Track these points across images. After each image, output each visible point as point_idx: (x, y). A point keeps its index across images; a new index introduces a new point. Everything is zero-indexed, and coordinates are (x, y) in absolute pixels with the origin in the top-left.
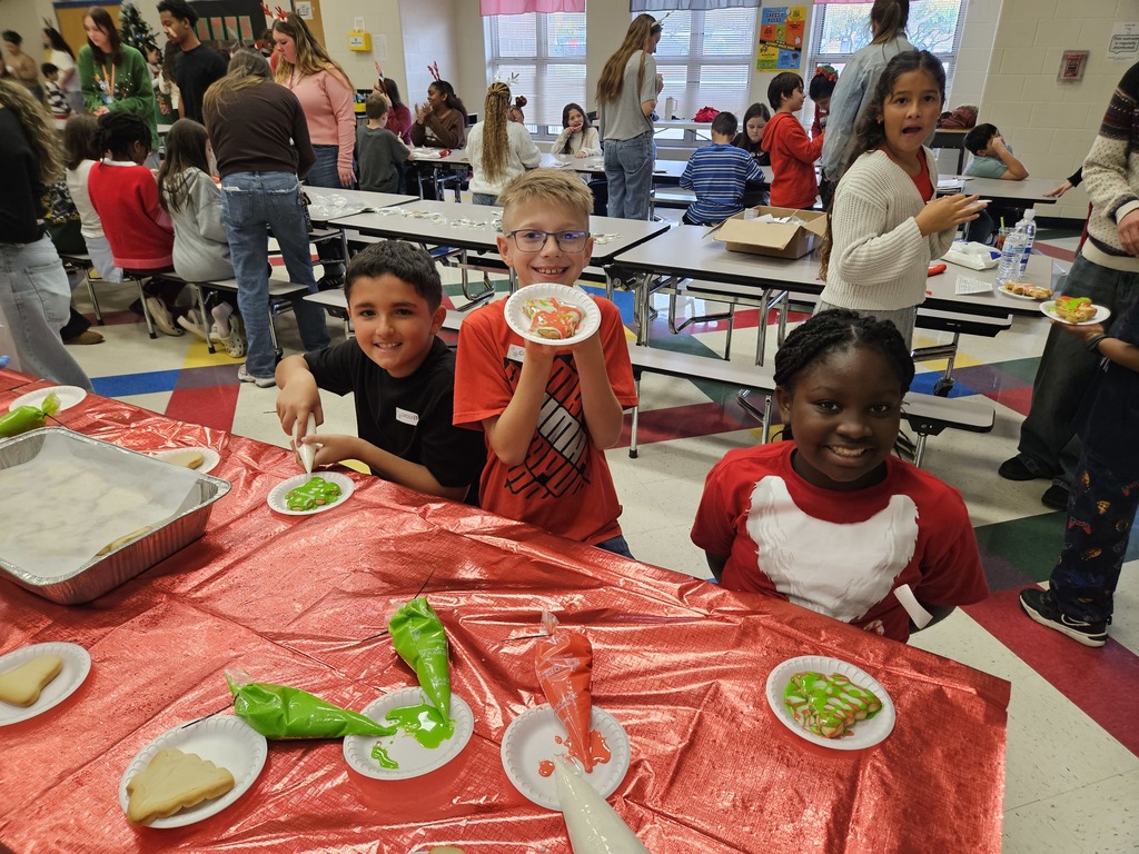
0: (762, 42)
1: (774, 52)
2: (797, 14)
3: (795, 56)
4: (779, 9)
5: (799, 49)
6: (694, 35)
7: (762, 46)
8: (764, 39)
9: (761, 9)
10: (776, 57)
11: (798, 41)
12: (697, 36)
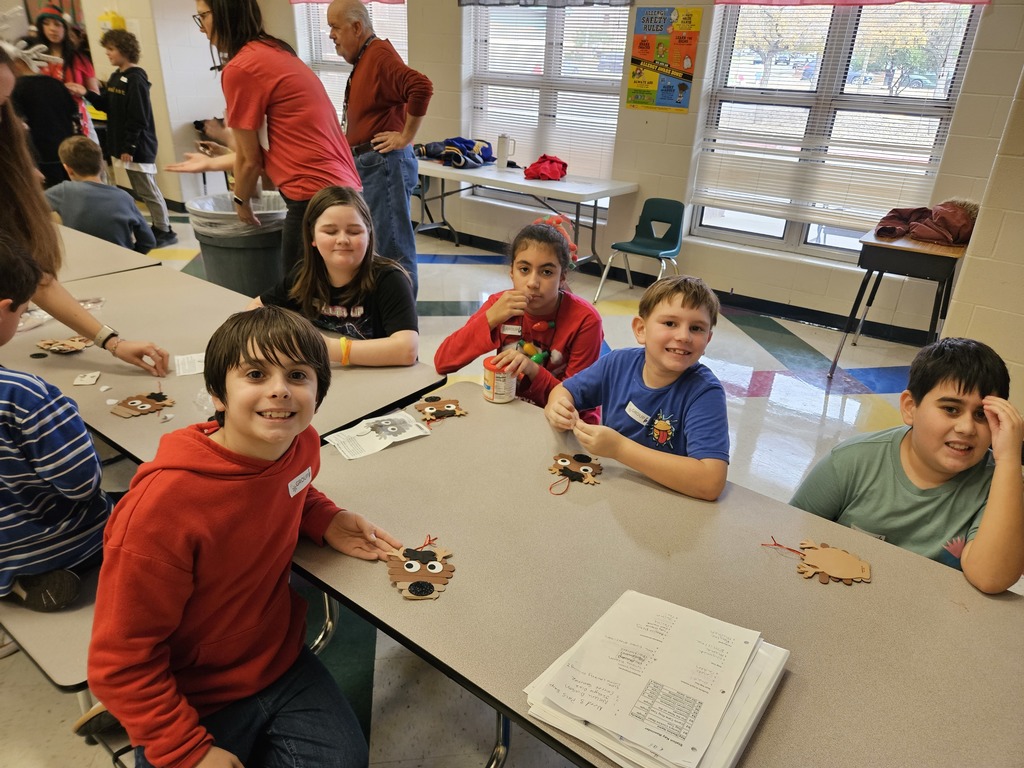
0: (635, 61)
1: (652, 79)
2: (688, 19)
3: (683, 88)
4: (659, 10)
5: (688, 77)
6: (549, 44)
7: (634, 68)
8: (639, 56)
9: (635, 9)
10: (654, 87)
11: (687, 63)
12: (553, 46)
